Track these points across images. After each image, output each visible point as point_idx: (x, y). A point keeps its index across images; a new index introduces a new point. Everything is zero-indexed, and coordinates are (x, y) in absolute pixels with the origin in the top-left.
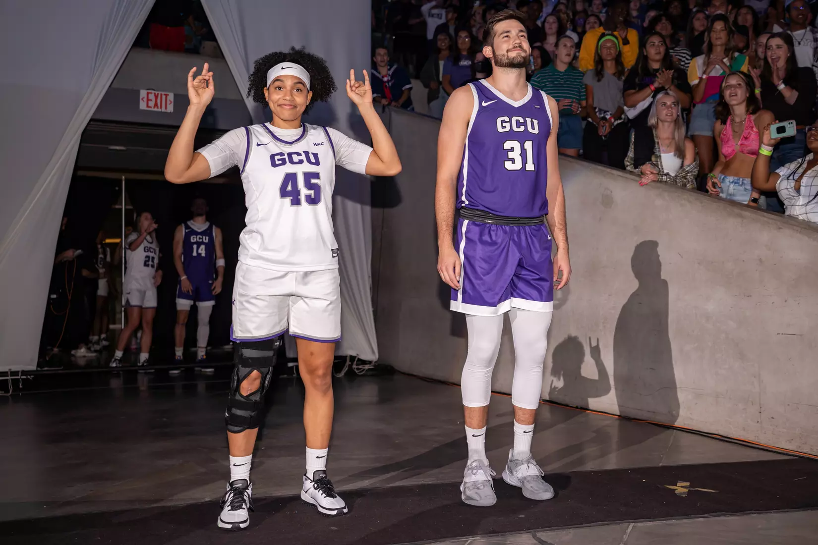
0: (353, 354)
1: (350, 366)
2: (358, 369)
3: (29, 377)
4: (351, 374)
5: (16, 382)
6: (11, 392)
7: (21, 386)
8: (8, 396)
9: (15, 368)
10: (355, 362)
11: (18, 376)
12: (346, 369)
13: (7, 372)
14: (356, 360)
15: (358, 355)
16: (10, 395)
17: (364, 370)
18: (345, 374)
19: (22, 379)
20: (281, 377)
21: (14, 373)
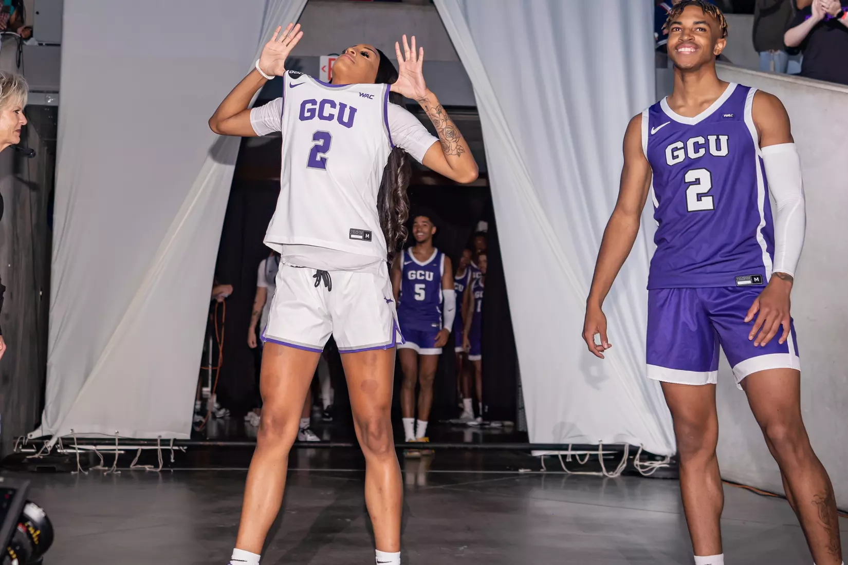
0: (635, 443)
1: (630, 461)
2: (643, 467)
3: (181, 448)
4: (631, 474)
5: (166, 453)
6: (161, 466)
7: (172, 461)
8: (156, 472)
9: (165, 435)
10: (638, 456)
11: (169, 445)
12: (625, 465)
13: (156, 440)
14: (640, 452)
15: (642, 444)
16: (161, 471)
17: (653, 468)
18: (622, 474)
19: (175, 450)
20: (522, 471)
21: (165, 442)
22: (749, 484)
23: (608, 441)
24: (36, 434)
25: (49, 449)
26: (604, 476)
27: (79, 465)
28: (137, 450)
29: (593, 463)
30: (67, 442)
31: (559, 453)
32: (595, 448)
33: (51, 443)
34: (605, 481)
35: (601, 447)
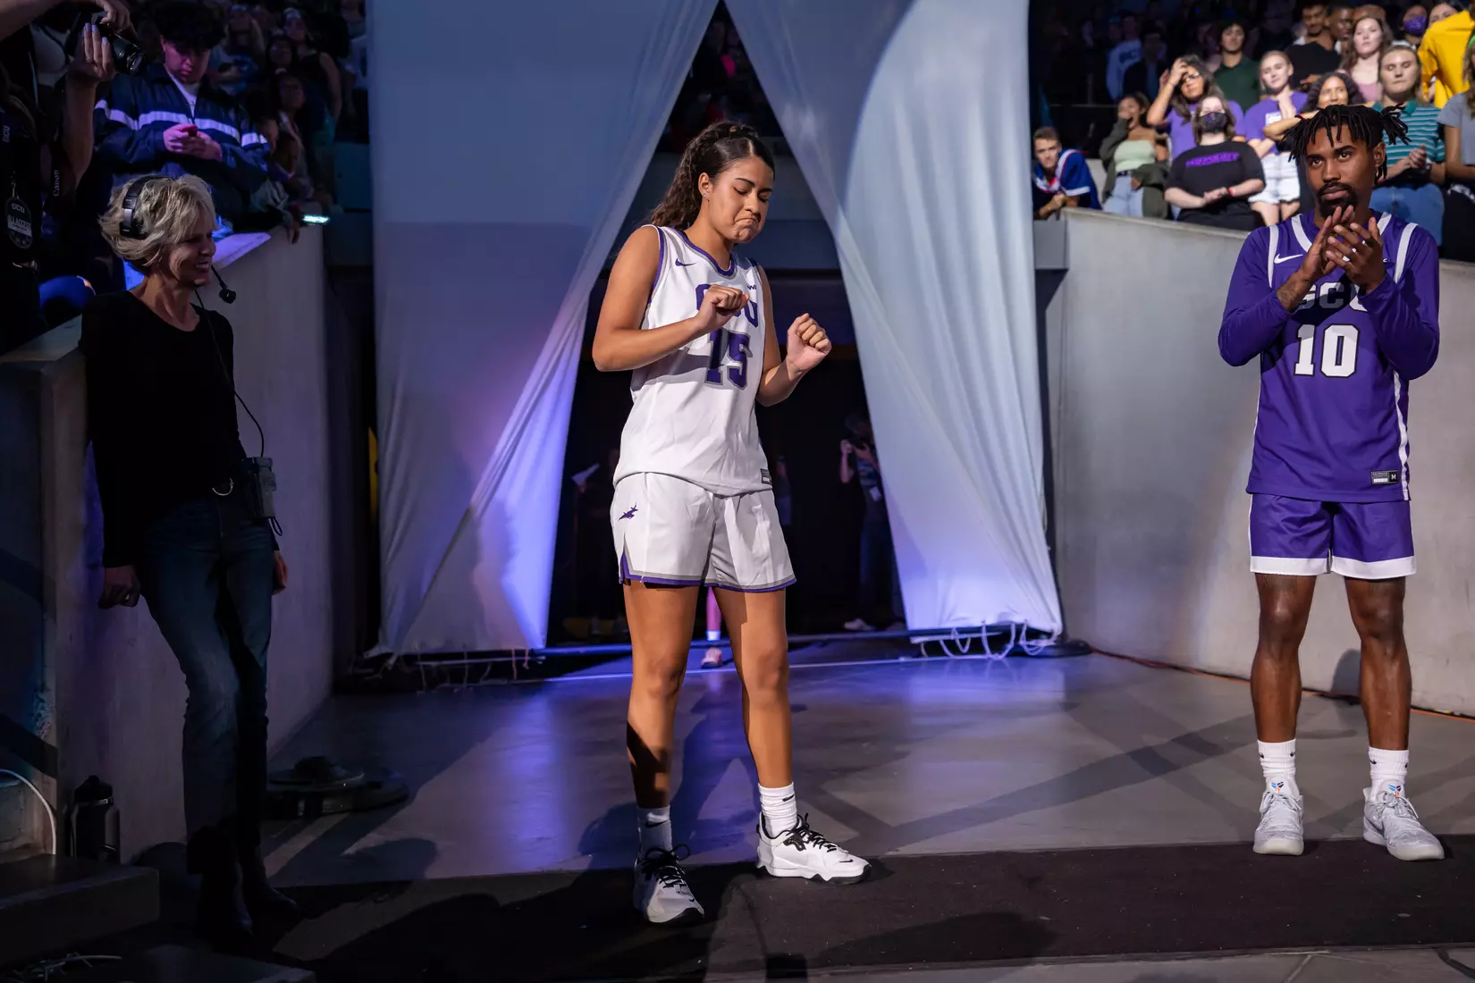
0: (1018, 619)
1: (1017, 641)
2: (1029, 646)
3: (536, 658)
4: (1018, 653)
5: (519, 663)
6: (515, 679)
8: (511, 686)
9: (520, 646)
10: (1024, 634)
11: (524, 657)
12: (1011, 647)
13: (509, 651)
14: (1025, 629)
15: (1026, 620)
16: (516, 684)
17: (1041, 647)
18: (1008, 656)
19: (529, 662)
20: (902, 659)
21: (520, 653)
22: (1137, 656)
23: (991, 621)
24: (374, 652)
25: (390, 668)
26: (990, 659)
27: (424, 683)
28: (485, 665)
29: (976, 647)
30: (410, 659)
31: (940, 638)
32: (978, 630)
33: (392, 661)
34: (989, 665)
35: (984, 629)
